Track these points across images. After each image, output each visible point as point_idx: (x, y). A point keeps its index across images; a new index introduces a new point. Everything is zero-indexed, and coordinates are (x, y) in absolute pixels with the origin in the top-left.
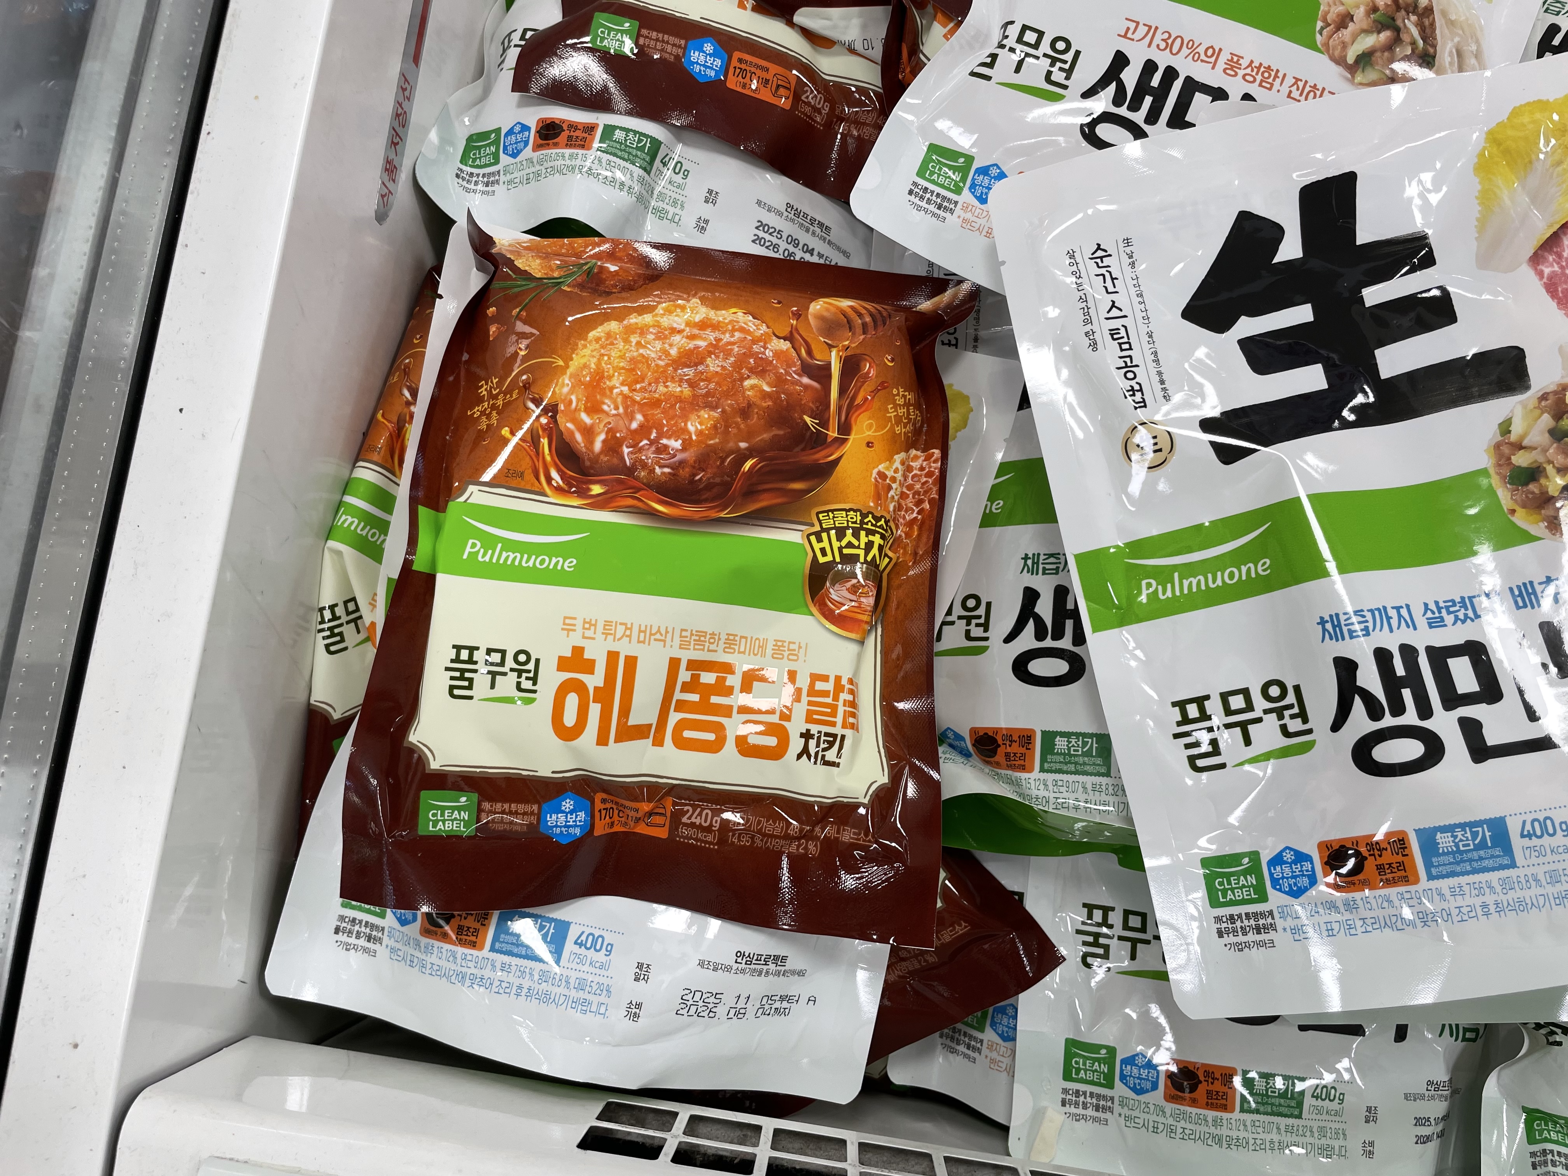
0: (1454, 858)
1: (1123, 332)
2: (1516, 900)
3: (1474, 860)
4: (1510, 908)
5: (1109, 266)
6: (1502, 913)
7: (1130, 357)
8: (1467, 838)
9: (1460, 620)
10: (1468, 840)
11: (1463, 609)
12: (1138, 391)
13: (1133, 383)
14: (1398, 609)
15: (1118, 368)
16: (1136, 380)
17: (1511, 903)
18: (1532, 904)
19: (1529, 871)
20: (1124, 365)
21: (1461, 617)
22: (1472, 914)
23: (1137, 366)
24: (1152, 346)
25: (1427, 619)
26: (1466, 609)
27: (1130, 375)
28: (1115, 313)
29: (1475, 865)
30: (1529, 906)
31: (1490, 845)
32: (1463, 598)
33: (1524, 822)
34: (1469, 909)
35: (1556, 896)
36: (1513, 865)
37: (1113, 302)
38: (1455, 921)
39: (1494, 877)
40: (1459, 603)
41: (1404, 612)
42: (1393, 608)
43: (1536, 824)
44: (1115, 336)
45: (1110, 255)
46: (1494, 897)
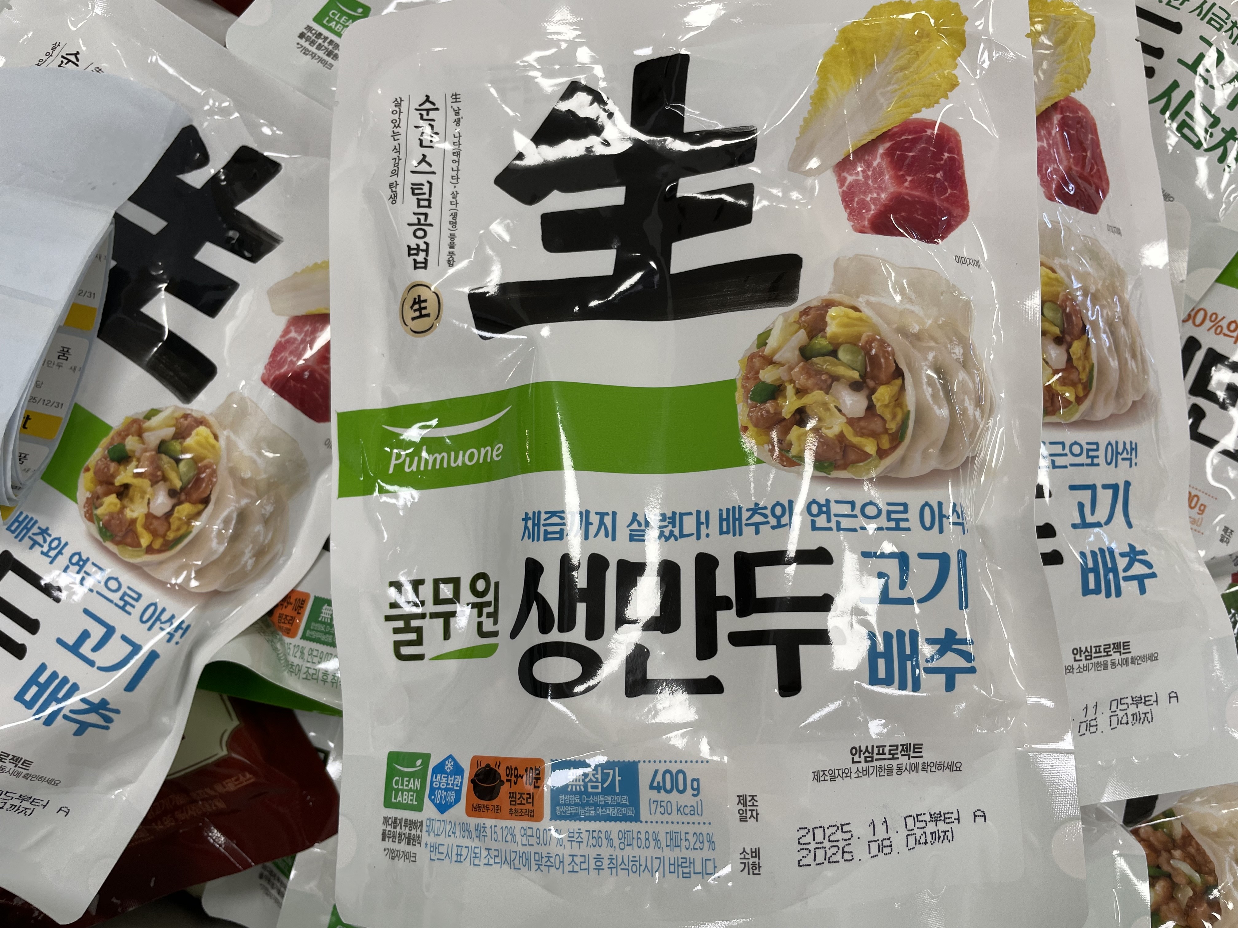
0: (581, 799)
1: (426, 189)
2: (631, 858)
3: (599, 805)
4: (623, 866)
5: (433, 120)
6: (614, 870)
7: (426, 215)
8: (597, 779)
9: (665, 537)
10: (597, 781)
11: (670, 526)
12: (423, 250)
13: (421, 242)
14: (602, 515)
15: (410, 225)
16: (425, 240)
17: (626, 861)
18: (646, 866)
19: (651, 828)
20: (416, 222)
21: (667, 533)
22: (584, 866)
23: (431, 225)
24: (454, 207)
25: (631, 530)
26: (674, 526)
27: (420, 233)
28: (424, 167)
29: (600, 811)
30: (642, 868)
31: (618, 791)
32: (674, 513)
33: (656, 772)
34: (582, 859)
35: (672, 862)
36: (636, 818)
37: (424, 156)
38: (566, 871)
39: (614, 827)
40: (669, 518)
41: (608, 520)
42: (597, 513)
43: (668, 776)
44: (416, 191)
45: (437, 109)
46: (611, 851)
